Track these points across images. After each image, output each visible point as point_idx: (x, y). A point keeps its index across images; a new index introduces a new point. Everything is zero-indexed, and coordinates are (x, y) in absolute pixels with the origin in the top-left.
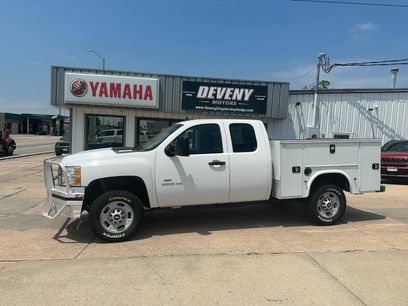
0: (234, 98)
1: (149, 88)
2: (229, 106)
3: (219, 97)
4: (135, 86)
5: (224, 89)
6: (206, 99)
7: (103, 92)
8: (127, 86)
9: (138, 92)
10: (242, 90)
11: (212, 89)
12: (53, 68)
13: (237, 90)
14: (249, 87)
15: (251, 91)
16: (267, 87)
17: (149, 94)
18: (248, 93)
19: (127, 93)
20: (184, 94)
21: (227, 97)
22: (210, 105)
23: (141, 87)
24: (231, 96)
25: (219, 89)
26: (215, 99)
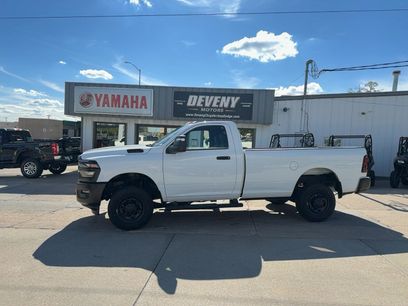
0: (221, 105)
1: (144, 98)
2: (217, 113)
3: (207, 104)
4: (132, 97)
5: (212, 98)
6: (195, 107)
7: (106, 102)
8: (126, 97)
9: (134, 101)
10: (229, 98)
11: (201, 97)
12: (67, 83)
13: (224, 98)
14: (235, 95)
15: (238, 98)
16: (252, 95)
17: (144, 104)
18: (235, 101)
19: (126, 103)
20: (175, 103)
21: (214, 105)
22: (199, 112)
23: (137, 97)
24: (218, 104)
25: (207, 97)
26: (204, 107)
